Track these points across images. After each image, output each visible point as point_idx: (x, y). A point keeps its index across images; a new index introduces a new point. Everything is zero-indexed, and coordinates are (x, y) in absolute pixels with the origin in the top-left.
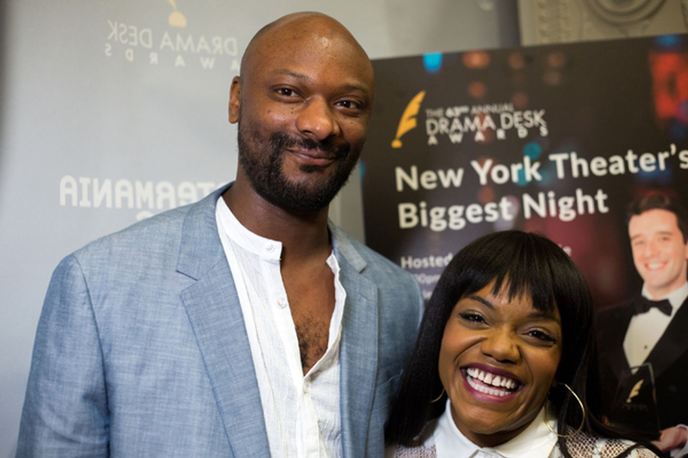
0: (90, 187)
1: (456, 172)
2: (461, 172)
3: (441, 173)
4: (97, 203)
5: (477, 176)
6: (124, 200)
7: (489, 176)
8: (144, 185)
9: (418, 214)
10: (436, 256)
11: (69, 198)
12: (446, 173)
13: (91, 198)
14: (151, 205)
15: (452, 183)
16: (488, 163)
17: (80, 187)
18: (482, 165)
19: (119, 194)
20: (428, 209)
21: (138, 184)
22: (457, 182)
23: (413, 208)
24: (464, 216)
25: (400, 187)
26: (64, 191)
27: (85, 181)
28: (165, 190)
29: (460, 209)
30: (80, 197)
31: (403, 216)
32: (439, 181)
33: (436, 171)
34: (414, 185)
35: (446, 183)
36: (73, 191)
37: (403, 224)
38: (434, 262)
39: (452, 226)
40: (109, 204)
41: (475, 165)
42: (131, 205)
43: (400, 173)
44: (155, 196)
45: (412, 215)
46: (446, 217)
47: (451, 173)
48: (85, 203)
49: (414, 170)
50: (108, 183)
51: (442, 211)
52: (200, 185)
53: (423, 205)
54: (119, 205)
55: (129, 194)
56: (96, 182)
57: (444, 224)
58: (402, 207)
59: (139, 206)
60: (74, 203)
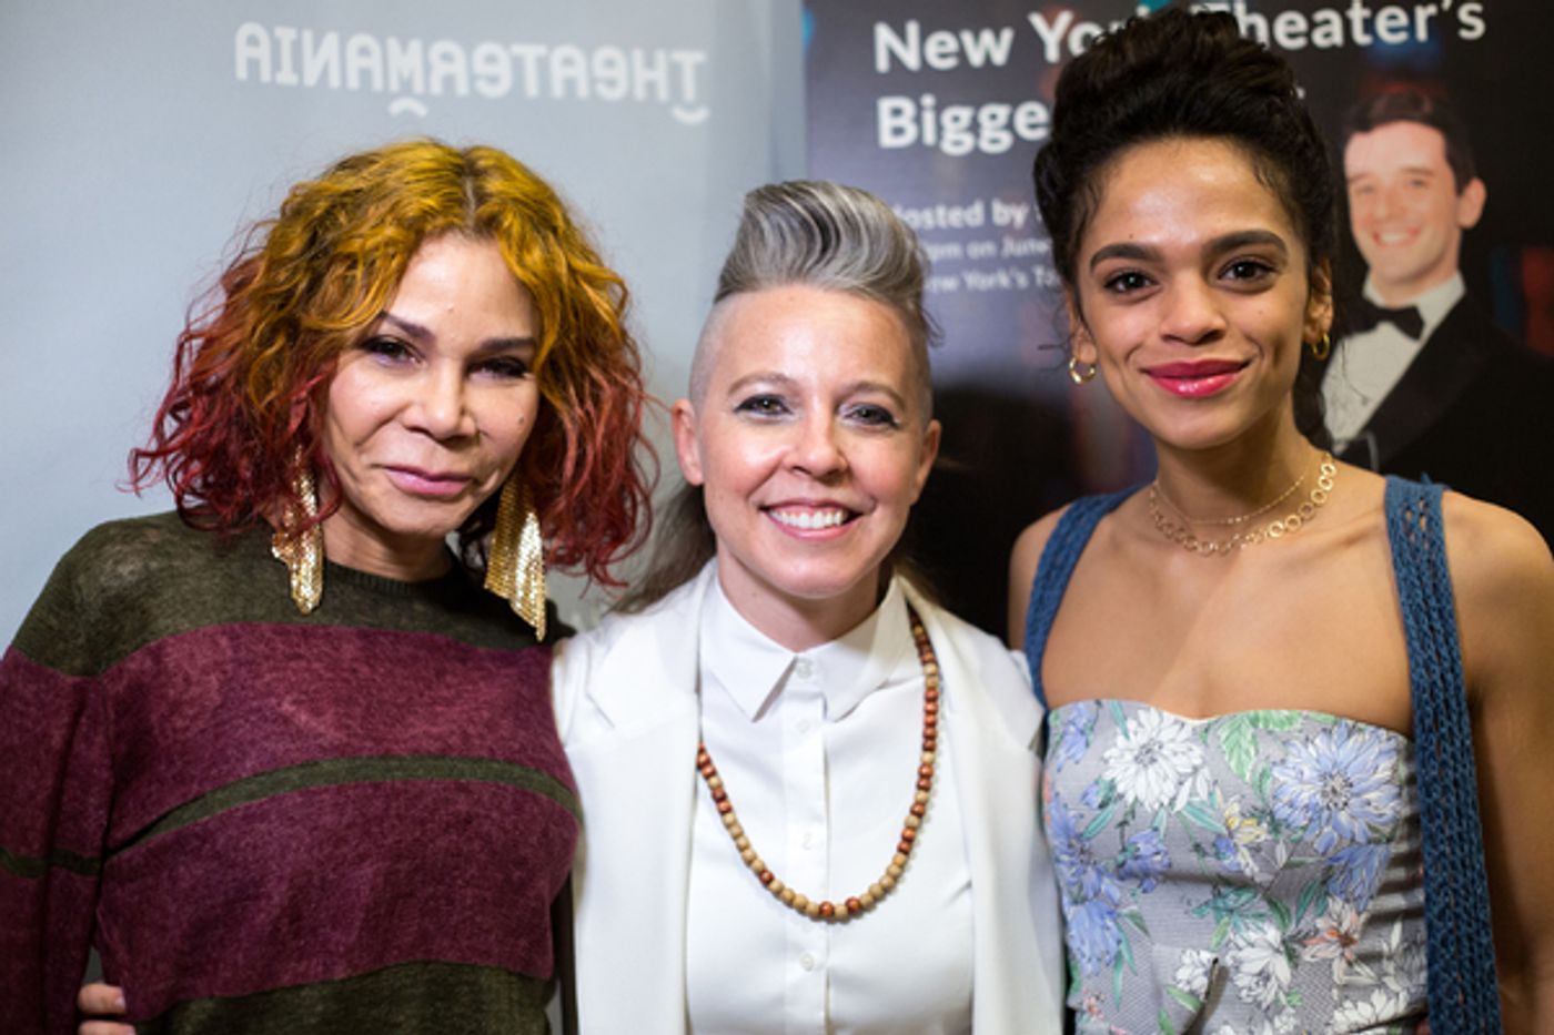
0: (297, 47)
1: (997, 35)
2: (1007, 35)
3: (967, 37)
4: (311, 78)
5: (1039, 44)
6: (365, 75)
7: (1064, 44)
8: (404, 46)
9: (918, 120)
10: (950, 205)
11: (254, 65)
12: (977, 36)
13: (298, 67)
14: (419, 87)
15: (988, 59)
16: (1064, 18)
17: (276, 46)
18: (1051, 22)
19: (355, 63)
20: (939, 109)
21: (393, 44)
22: (1000, 57)
23: (907, 105)
24: (1010, 126)
25: (883, 64)
26: (243, 53)
27: (286, 35)
28: (447, 57)
29: (1002, 111)
30: (276, 65)
31: (886, 122)
32: (962, 54)
33: (956, 32)
34: (911, 59)
35: (976, 58)
36: (263, 53)
37: (887, 140)
38: (946, 217)
39: (986, 147)
40: (334, 81)
41: (1037, 21)
42: (378, 84)
43: (884, 35)
44: (427, 69)
45: (906, 121)
46: (975, 128)
47: (987, 37)
48: (287, 77)
49: (913, 29)
50: (331, 41)
51: (965, 114)
52: (518, 49)
53: (928, 100)
54: (354, 82)
55: (374, 63)
56: (308, 36)
57: (968, 142)
58: (886, 105)
59: (394, 86)
60: (266, 76)
